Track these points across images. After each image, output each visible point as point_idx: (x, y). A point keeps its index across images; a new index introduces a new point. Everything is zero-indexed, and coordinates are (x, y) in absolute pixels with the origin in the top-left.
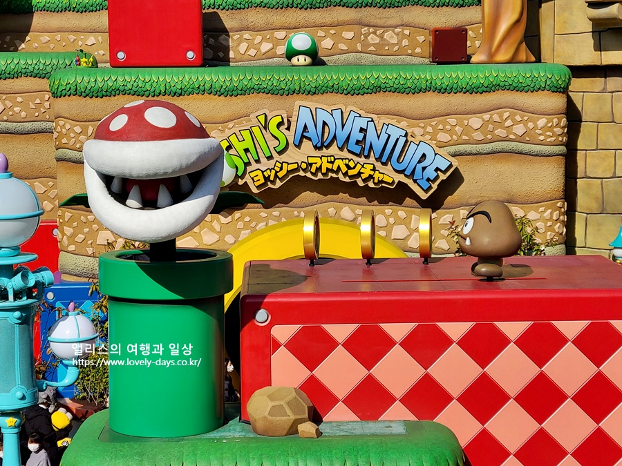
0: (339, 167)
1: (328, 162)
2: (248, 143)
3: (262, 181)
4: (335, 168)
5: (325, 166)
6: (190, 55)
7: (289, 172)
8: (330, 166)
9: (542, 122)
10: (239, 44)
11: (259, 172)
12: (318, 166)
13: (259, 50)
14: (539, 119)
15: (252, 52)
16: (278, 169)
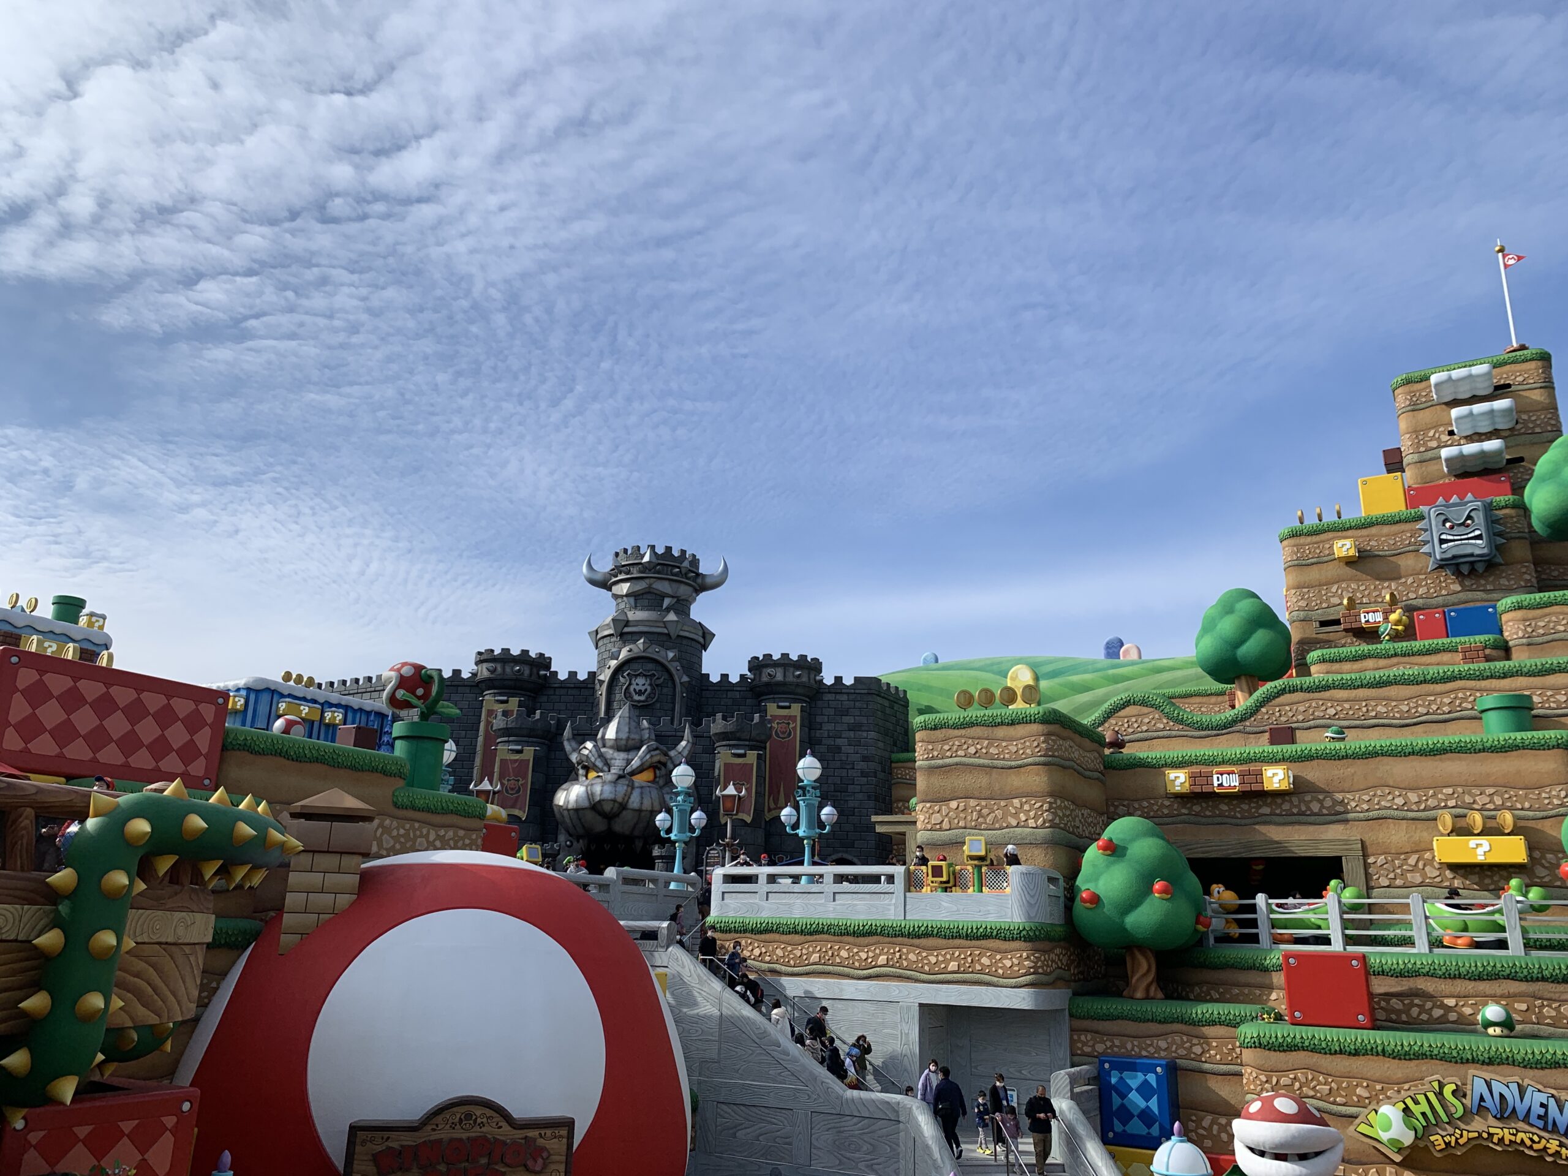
0: (1522, 1140)
1: (1510, 1134)
2: (1424, 1108)
3: (1443, 1146)
4: (1519, 1141)
5: (1508, 1137)
6: (1360, 1017)
7: (1470, 1140)
8: (1513, 1138)
10: (1410, 1009)
11: (1438, 1137)
12: (1500, 1137)
13: (1431, 1015)
15: (1424, 1017)
16: (1458, 1136)
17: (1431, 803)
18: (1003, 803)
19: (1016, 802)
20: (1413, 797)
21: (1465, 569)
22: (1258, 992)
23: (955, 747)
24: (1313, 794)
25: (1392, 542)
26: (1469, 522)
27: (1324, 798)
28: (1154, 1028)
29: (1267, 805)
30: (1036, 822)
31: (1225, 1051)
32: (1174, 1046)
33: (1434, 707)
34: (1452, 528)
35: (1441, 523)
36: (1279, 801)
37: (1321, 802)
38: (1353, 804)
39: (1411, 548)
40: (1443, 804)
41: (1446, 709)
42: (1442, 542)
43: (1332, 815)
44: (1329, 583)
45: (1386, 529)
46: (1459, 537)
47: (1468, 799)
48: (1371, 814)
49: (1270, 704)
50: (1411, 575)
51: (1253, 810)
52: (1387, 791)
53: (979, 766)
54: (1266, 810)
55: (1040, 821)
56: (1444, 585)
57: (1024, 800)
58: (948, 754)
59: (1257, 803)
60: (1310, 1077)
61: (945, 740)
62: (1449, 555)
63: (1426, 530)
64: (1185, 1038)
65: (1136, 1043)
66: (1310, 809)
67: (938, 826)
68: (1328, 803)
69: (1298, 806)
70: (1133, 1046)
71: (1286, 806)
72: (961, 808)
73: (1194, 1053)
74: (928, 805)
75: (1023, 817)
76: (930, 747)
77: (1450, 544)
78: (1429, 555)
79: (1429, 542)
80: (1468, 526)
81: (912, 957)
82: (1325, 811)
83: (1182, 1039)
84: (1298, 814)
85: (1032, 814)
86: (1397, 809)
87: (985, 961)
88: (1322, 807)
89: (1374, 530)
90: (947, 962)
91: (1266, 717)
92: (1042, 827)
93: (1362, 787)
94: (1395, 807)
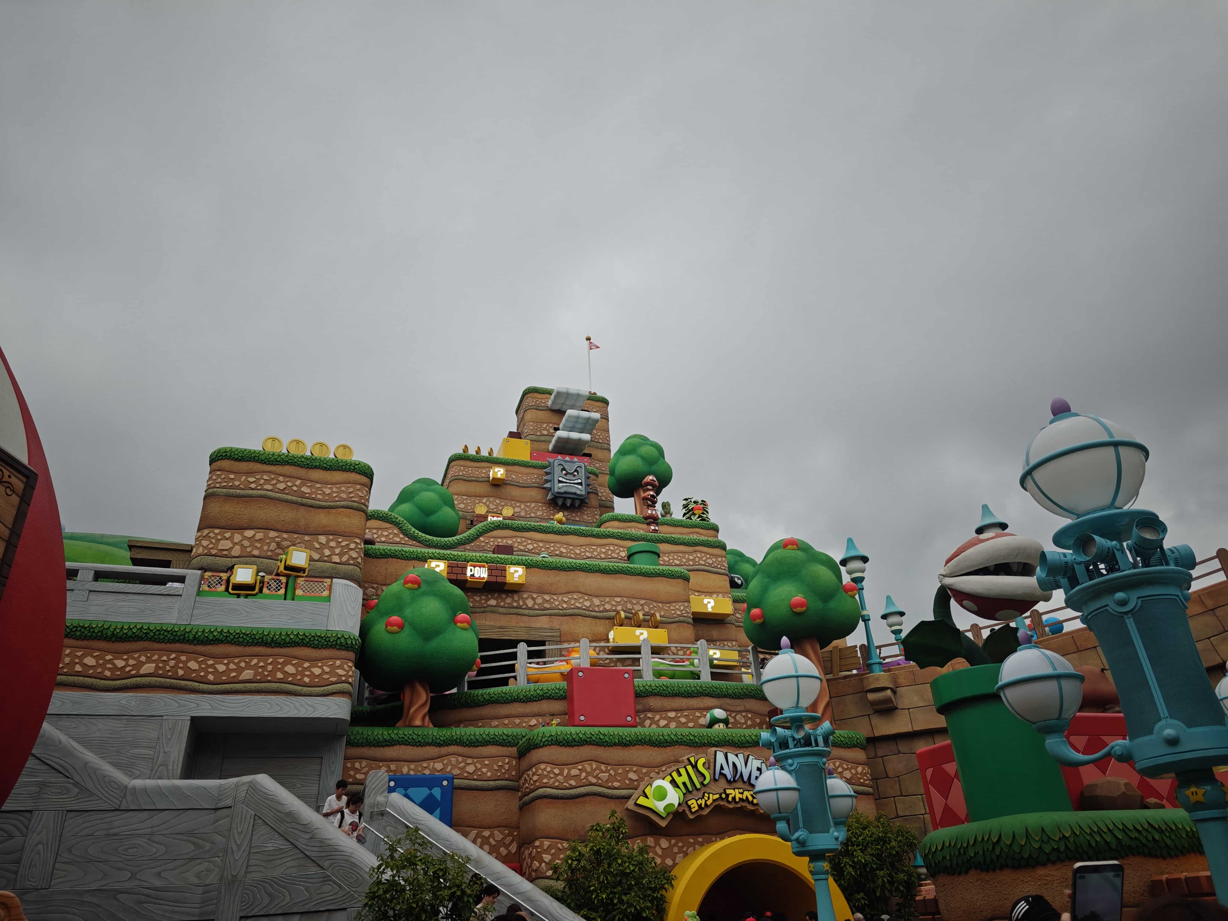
0: (747, 797)
1: (739, 793)
2: (685, 778)
3: (697, 808)
4: (744, 798)
5: (738, 796)
6: (628, 718)
7: (714, 801)
8: (741, 796)
9: (860, 769)
10: (644, 721)
11: (693, 801)
12: (733, 795)
14: (857, 767)
16: (706, 799)
17: (608, 607)
18: (307, 538)
19: (323, 539)
20: (596, 601)
21: (569, 503)
22: (517, 721)
23: (262, 482)
24: (529, 593)
25: (525, 478)
26: (576, 473)
27: (537, 597)
28: (432, 751)
29: (495, 599)
30: (340, 559)
31: (496, 768)
32: (449, 767)
33: (596, 553)
34: (566, 475)
35: (560, 470)
36: (504, 596)
37: (534, 599)
38: (557, 603)
39: (536, 485)
40: (614, 608)
41: (603, 556)
42: (560, 482)
43: (542, 610)
44: (481, 496)
45: (523, 469)
46: (569, 481)
47: (629, 606)
48: (568, 611)
49: (486, 535)
50: (534, 502)
51: (483, 602)
52: (580, 596)
53: (286, 501)
54: (493, 602)
55: (345, 559)
56: (552, 512)
57: (331, 537)
58: (253, 486)
59: (487, 596)
60: (594, 766)
61: (249, 473)
62: (562, 491)
63: (547, 474)
64: (460, 759)
65: (412, 767)
66: (527, 605)
67: (225, 553)
68: (539, 601)
69: (517, 602)
70: (410, 769)
71: (509, 600)
72: (257, 538)
73: (468, 772)
74: (217, 531)
75: (327, 552)
76: (232, 476)
77: (565, 484)
78: (549, 489)
79: (550, 481)
80: (574, 476)
81: (193, 665)
82: (536, 607)
83: (458, 760)
84: (516, 608)
85: (337, 551)
86: (584, 609)
87: (290, 669)
88: (535, 603)
89: (516, 468)
90: (240, 670)
91: (483, 544)
92: (346, 563)
93: (564, 592)
94: (584, 608)
